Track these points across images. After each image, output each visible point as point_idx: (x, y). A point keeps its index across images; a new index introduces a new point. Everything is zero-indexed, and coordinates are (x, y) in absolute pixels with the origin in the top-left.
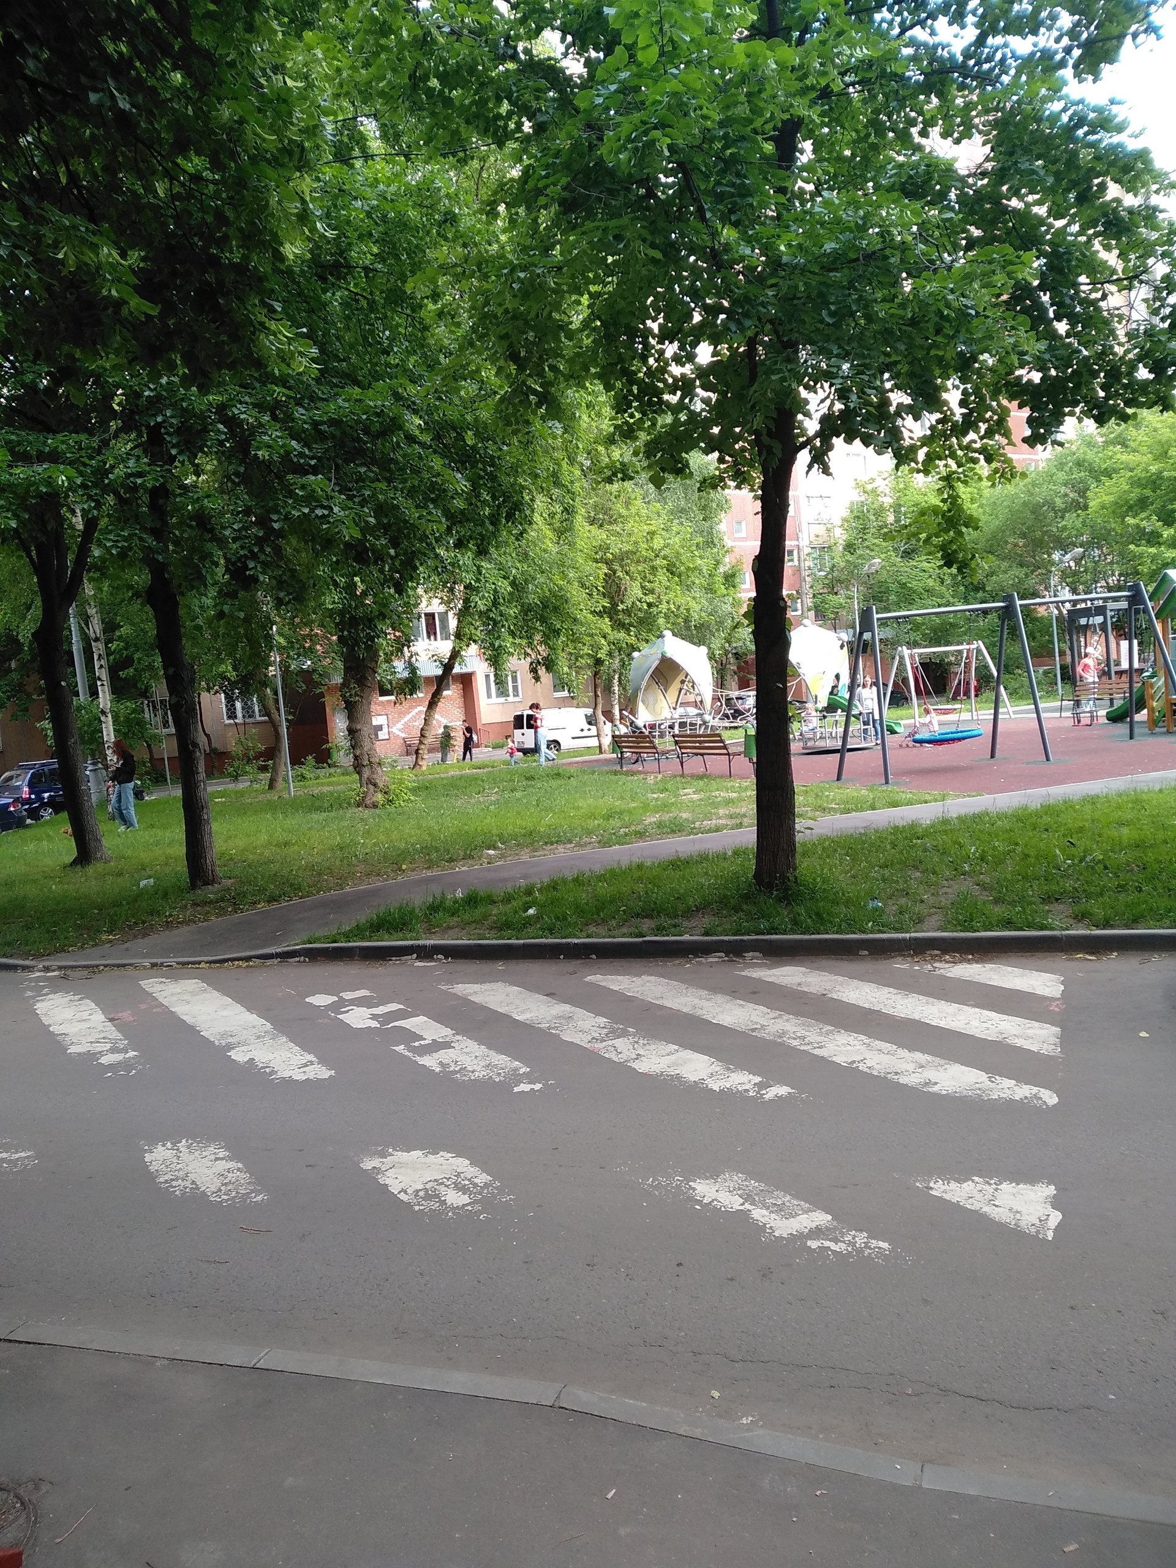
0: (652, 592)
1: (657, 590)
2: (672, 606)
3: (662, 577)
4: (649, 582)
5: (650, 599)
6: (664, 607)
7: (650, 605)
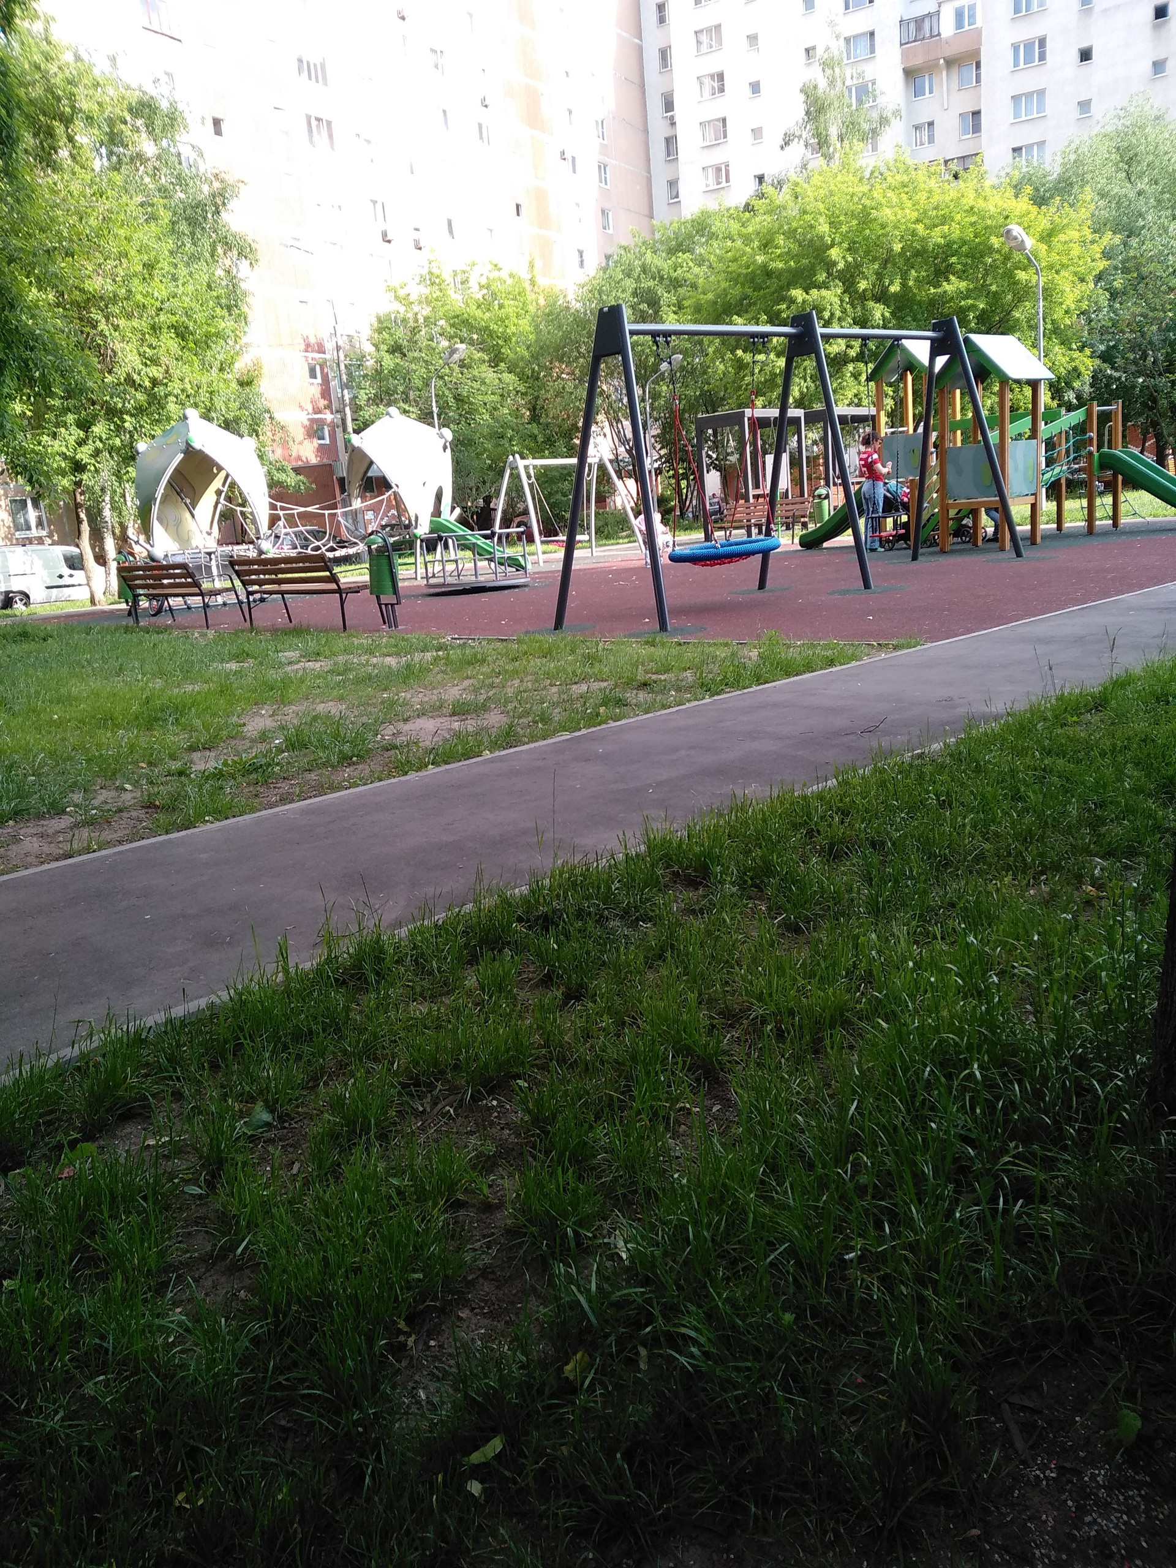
0: (155, 361)
1: (164, 360)
2: (188, 386)
3: (169, 343)
4: (150, 346)
5: (156, 372)
6: (175, 387)
7: (155, 382)
